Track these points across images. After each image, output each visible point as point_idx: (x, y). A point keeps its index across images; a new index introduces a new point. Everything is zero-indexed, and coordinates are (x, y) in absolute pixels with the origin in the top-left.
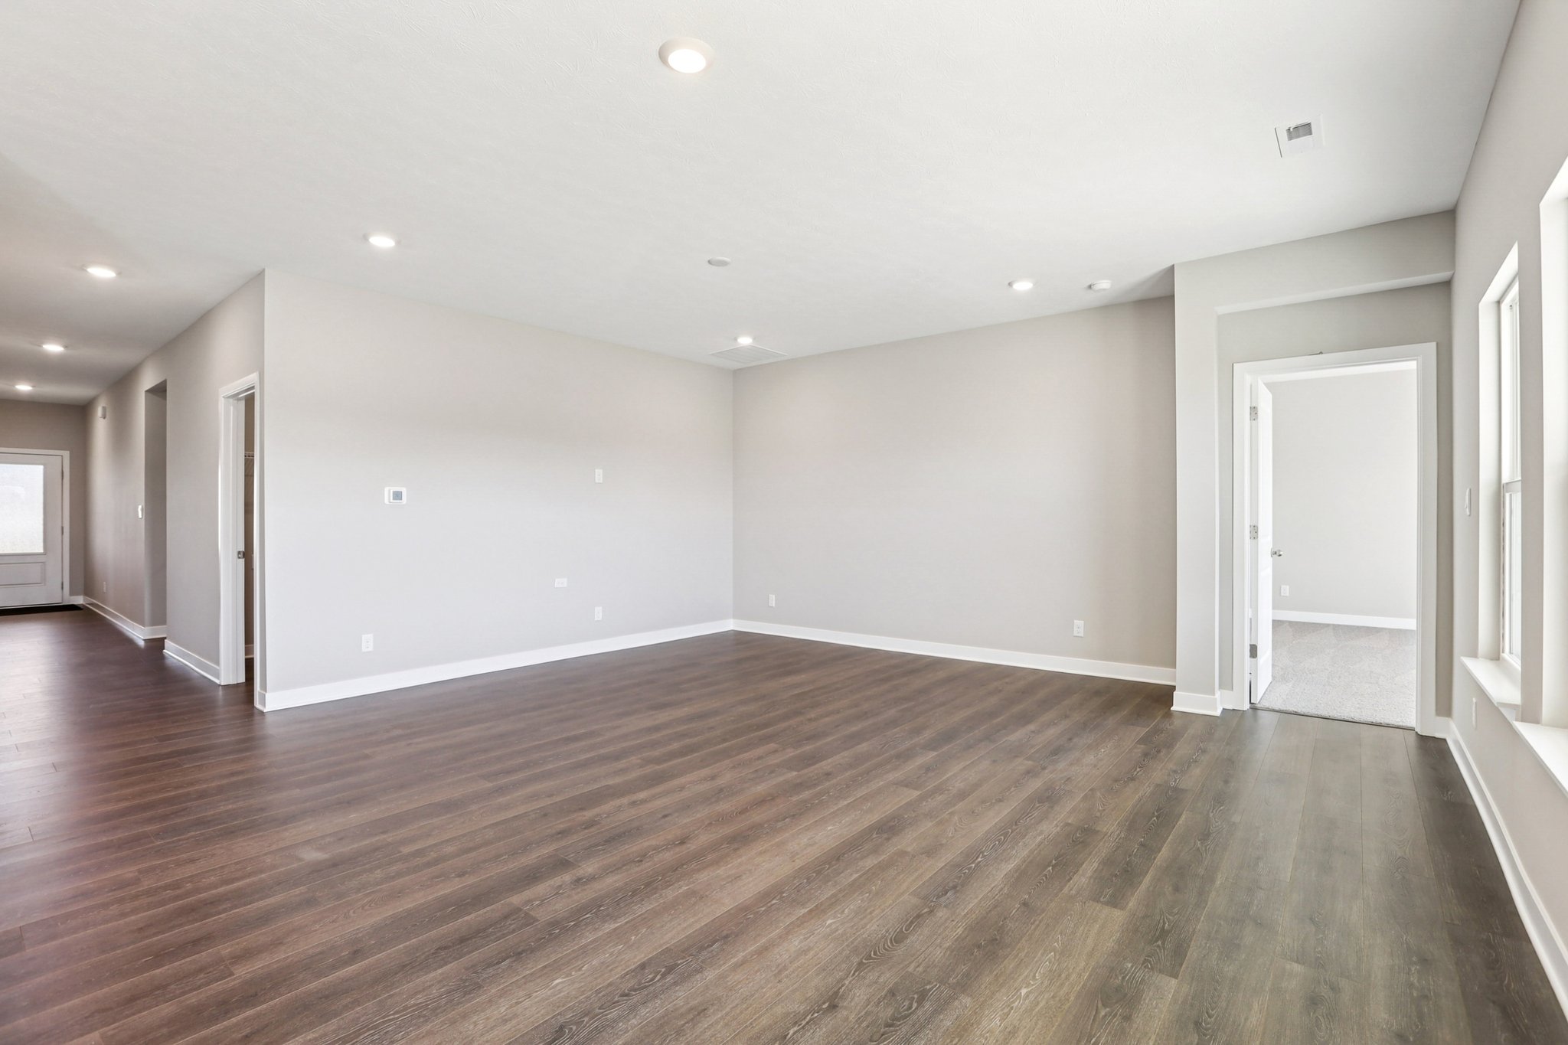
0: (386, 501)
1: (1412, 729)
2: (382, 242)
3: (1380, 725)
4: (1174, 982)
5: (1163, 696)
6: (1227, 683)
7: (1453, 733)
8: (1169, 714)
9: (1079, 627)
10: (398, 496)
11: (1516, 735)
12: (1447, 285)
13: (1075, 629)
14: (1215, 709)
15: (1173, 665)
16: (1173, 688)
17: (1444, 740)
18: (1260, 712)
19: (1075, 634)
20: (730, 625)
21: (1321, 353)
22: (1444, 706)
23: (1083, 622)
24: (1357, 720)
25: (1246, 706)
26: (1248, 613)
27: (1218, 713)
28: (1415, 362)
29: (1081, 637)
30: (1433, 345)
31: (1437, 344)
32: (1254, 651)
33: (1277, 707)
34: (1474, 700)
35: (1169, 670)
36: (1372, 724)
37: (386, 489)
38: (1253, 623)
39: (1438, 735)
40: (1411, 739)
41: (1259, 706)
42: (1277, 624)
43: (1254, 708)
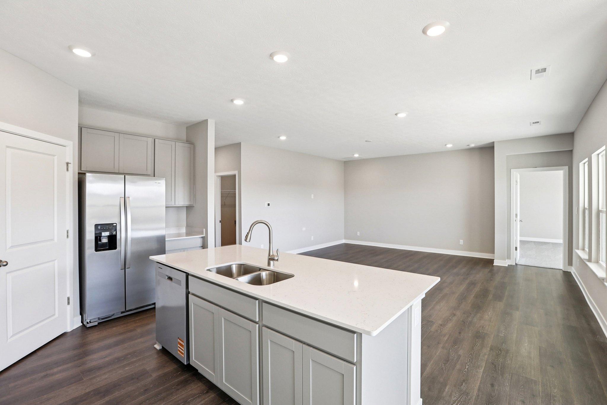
0: (266, 206)
1: (562, 270)
2: (283, 138)
3: (552, 269)
4: (518, 312)
5: (491, 261)
6: (509, 257)
7: (573, 270)
8: (493, 266)
9: (461, 242)
10: (269, 205)
11: (587, 265)
12: (571, 151)
13: (460, 242)
14: (506, 265)
15: (494, 253)
16: (494, 259)
17: (570, 272)
18: (518, 265)
19: (460, 244)
20: (344, 241)
21: (536, 167)
22: (570, 263)
23: (462, 240)
24: (546, 267)
25: (514, 264)
26: (515, 239)
27: (507, 266)
28: (562, 171)
29: (462, 245)
30: (567, 167)
31: (569, 167)
32: (516, 249)
33: (523, 264)
34: (578, 260)
35: (492, 255)
36: (550, 268)
37: (266, 203)
38: (516, 241)
39: (569, 271)
40: (561, 272)
41: (518, 264)
42: (520, 241)
43: (516, 264)
